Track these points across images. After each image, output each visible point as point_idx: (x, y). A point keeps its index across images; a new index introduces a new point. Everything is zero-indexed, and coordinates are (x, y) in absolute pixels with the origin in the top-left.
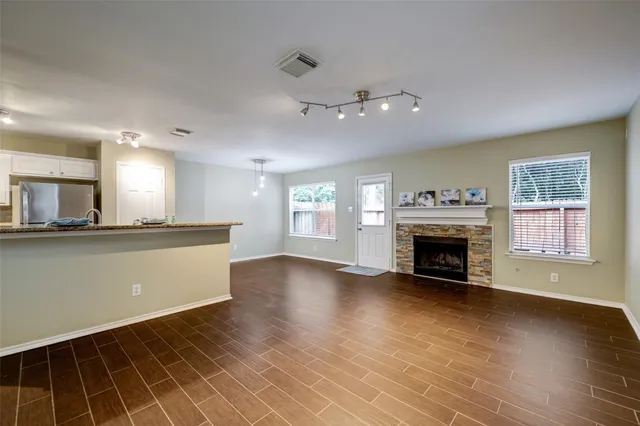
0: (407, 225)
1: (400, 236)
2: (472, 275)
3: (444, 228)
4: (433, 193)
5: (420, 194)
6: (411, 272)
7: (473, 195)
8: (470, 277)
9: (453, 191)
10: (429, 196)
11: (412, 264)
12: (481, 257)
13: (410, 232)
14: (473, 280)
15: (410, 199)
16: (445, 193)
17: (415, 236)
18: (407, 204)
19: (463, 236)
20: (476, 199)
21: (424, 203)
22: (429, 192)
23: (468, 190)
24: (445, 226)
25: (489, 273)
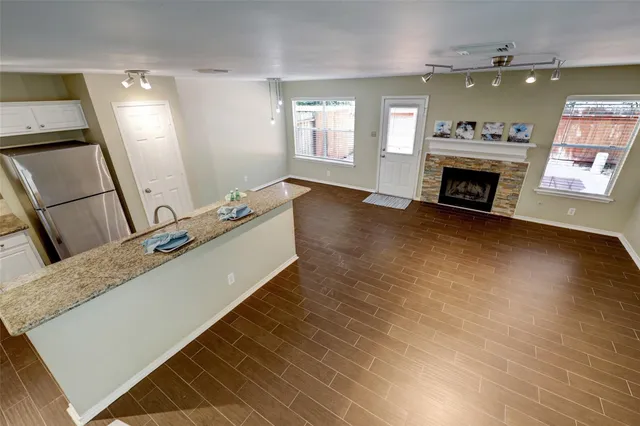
0: (439, 156)
1: (430, 166)
2: (497, 206)
3: (478, 162)
4: (473, 124)
5: (459, 124)
6: (436, 201)
7: (519, 130)
8: (493, 208)
9: (498, 124)
10: (469, 127)
11: (438, 194)
12: (510, 192)
13: (440, 164)
14: (495, 211)
15: (446, 129)
16: (488, 126)
17: (445, 169)
18: (442, 135)
19: (497, 171)
20: (520, 136)
21: (462, 134)
22: (469, 123)
23: (514, 124)
24: (480, 160)
25: (513, 206)
